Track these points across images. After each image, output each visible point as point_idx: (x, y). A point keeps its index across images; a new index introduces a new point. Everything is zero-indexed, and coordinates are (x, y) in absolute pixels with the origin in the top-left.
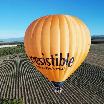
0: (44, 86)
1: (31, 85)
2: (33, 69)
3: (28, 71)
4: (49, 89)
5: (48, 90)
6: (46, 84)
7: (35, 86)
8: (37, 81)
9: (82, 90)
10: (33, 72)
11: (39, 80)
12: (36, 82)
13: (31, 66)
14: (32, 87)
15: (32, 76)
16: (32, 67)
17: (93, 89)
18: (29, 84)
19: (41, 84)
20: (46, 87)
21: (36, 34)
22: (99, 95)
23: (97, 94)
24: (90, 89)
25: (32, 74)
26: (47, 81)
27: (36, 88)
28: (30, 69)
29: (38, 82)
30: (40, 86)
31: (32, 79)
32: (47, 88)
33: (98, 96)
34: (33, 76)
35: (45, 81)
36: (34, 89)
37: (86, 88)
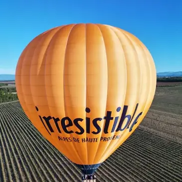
0: (39, 167)
1: (11, 167)
2: (17, 135)
3: (5, 139)
4: (48, 173)
5: (46, 175)
6: (42, 163)
7: (20, 169)
8: (24, 159)
9: (107, 168)
10: (15, 140)
11: (28, 156)
12: (22, 161)
13: (13, 129)
14: (12, 171)
15: (13, 150)
16: (14, 131)
17: (124, 165)
18: (8, 165)
19: (33, 165)
20: (42, 169)
21: (50, 64)
22: (135, 174)
23: (132, 174)
24: (120, 165)
25: (13, 145)
26: (43, 157)
27: (21, 172)
28: (9, 135)
29: (27, 160)
30: (30, 167)
31: (13, 155)
32: (45, 172)
33: (133, 177)
34: (17, 148)
35: (41, 157)
36: (16, 175)
37: (113, 165)
